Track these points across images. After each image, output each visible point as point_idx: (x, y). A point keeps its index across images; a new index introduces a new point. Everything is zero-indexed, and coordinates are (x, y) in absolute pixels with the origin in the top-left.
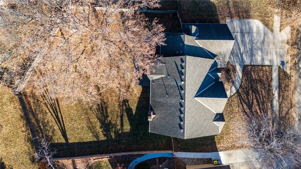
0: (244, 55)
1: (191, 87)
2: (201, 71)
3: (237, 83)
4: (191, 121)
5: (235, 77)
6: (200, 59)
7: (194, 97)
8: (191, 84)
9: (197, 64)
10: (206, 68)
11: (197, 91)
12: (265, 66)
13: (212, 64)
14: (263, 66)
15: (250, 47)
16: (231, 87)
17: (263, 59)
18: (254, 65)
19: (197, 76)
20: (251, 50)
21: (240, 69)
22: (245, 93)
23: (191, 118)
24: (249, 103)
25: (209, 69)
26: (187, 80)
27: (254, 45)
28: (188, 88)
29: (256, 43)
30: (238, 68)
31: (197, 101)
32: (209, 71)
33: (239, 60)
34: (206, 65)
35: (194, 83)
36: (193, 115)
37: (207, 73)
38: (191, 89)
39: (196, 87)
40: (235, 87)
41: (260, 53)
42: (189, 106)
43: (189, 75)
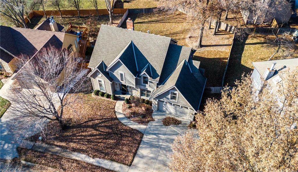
0: (155, 136)
1: (142, 39)
2: (153, 54)
3: (126, 121)
4: (113, 33)
5: (134, 121)
6: (165, 54)
7: (132, 41)
8: (145, 39)
9: (161, 50)
10: (155, 61)
11: (136, 46)
12: (134, 157)
13: (156, 71)
14: (135, 154)
15: (162, 146)
16: (124, 115)
17: (142, 157)
18: (139, 144)
19: (149, 48)
20: (159, 147)
21: (141, 128)
22: (112, 125)
23: (116, 34)
24: (99, 127)
25: (153, 66)
26: (149, 35)
27: (164, 152)
28: (142, 35)
29: (166, 156)
30: (143, 127)
31: (127, 44)
32: (151, 65)
33: (151, 130)
34: (158, 62)
35: (144, 43)
36: (118, 36)
37: (150, 62)
38: (140, 39)
39: (140, 45)
40: (123, 118)
41: (152, 155)
42: (127, 33)
43: (153, 38)
